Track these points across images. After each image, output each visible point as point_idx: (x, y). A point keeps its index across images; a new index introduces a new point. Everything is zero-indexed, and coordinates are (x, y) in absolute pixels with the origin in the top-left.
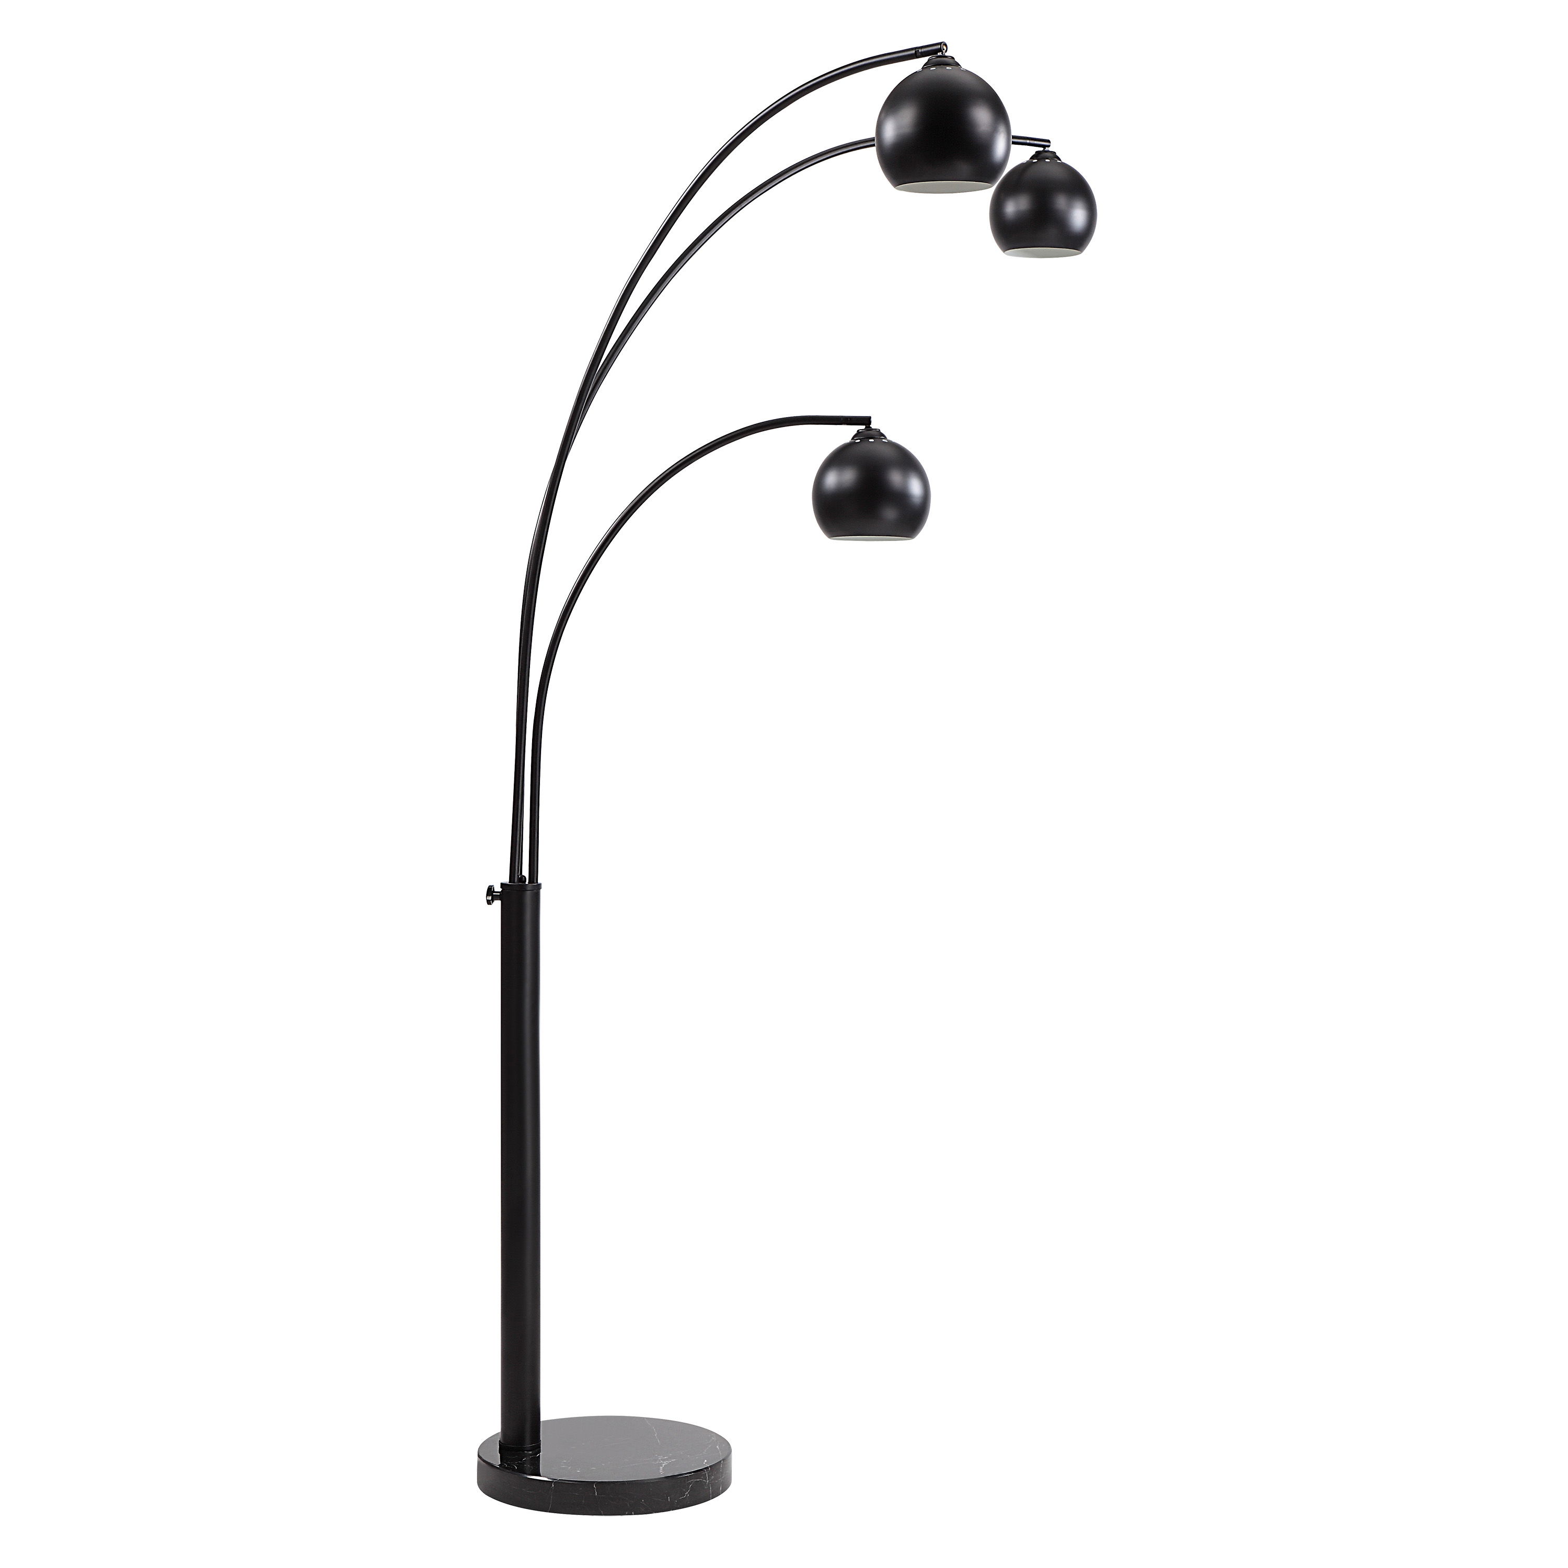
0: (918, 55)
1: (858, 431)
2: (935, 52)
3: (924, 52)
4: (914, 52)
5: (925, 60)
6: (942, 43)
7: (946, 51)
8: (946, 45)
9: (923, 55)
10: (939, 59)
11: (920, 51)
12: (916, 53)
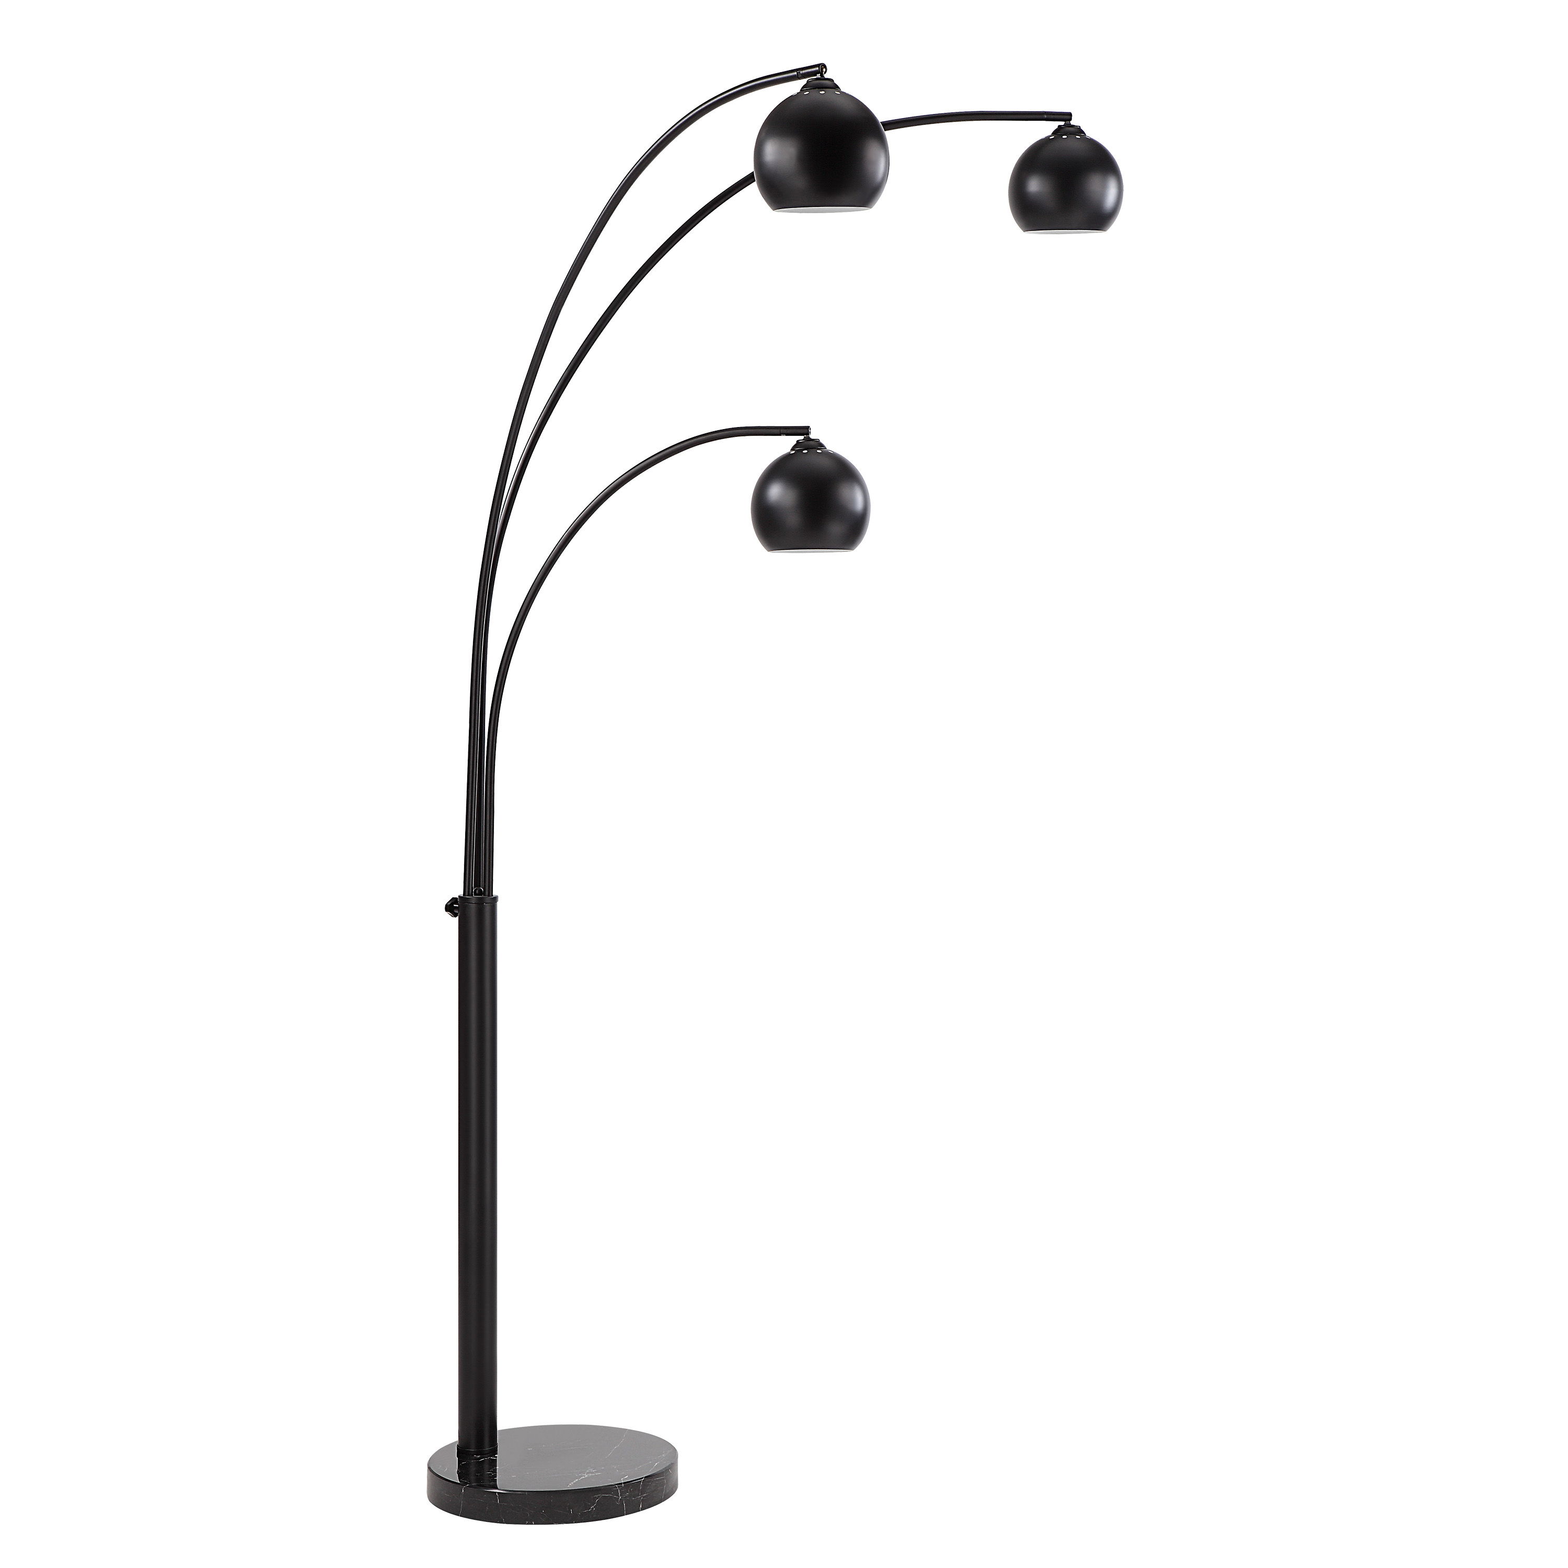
0: (799, 76)
1: (798, 441)
2: (815, 73)
3: (805, 74)
4: (796, 73)
5: (803, 82)
6: (820, 64)
7: (825, 73)
8: (825, 67)
9: (804, 76)
10: (818, 81)
11: (801, 72)
12: (796, 75)
